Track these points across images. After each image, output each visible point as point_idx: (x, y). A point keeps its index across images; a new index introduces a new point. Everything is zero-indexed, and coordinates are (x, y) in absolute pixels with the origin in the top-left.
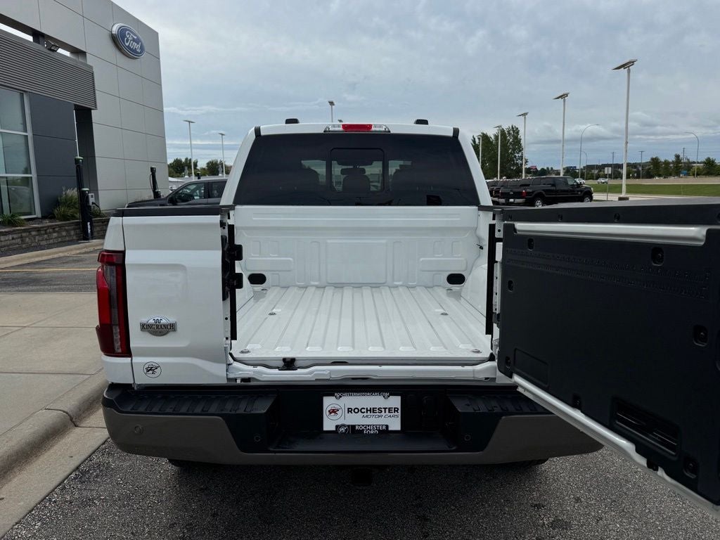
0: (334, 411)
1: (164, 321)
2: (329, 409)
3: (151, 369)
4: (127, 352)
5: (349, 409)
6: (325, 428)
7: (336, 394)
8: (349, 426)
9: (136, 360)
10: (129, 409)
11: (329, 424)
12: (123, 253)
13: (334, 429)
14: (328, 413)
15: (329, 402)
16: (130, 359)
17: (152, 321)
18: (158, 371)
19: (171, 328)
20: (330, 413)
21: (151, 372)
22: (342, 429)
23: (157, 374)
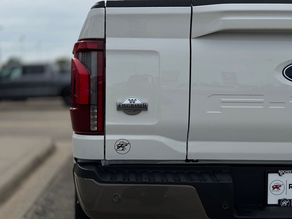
0: (277, 187)
1: (138, 102)
2: (273, 185)
3: (121, 146)
4: (101, 131)
5: (290, 185)
6: (270, 202)
7: (280, 171)
8: (290, 200)
9: (108, 137)
10: (108, 179)
11: (272, 199)
12: (104, 40)
13: (277, 203)
14: (271, 188)
15: (273, 178)
16: (103, 136)
17: (127, 102)
18: (127, 147)
19: (143, 108)
20: (274, 188)
21: (121, 148)
22: (284, 203)
23: (126, 151)
